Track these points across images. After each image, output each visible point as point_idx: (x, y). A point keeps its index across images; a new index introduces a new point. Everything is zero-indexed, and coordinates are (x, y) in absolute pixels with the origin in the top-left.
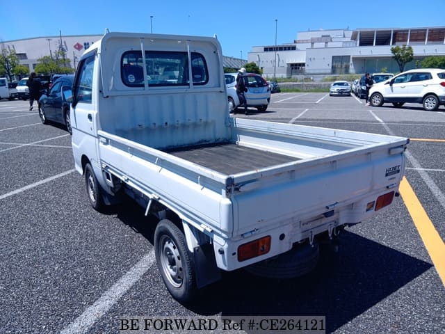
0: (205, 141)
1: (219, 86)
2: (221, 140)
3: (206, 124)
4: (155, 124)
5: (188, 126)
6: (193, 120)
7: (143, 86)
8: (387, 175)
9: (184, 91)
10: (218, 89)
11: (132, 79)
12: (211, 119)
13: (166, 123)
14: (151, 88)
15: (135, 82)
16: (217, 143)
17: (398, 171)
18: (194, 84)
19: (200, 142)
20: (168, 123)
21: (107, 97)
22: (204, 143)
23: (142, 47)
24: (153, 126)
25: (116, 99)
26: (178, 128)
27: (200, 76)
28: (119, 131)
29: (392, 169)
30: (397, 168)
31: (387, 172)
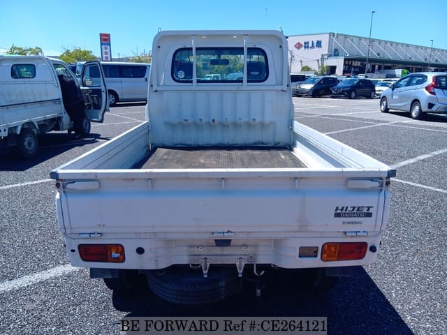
0: (263, 143)
1: (282, 85)
2: (280, 145)
3: (263, 125)
4: (201, 120)
5: (241, 126)
6: (244, 119)
7: (191, 82)
8: (337, 215)
9: (235, 88)
10: (280, 88)
11: (181, 75)
12: (268, 119)
13: (213, 120)
14: (199, 84)
15: (184, 78)
16: (277, 147)
17: (369, 215)
18: (248, 82)
19: (255, 143)
20: (216, 121)
21: (156, 91)
22: (261, 145)
23: (193, 44)
24: (199, 122)
25: (165, 93)
26: (228, 126)
27: (258, 73)
28: (167, 123)
29: (350, 209)
30: (365, 210)
31: (339, 211)
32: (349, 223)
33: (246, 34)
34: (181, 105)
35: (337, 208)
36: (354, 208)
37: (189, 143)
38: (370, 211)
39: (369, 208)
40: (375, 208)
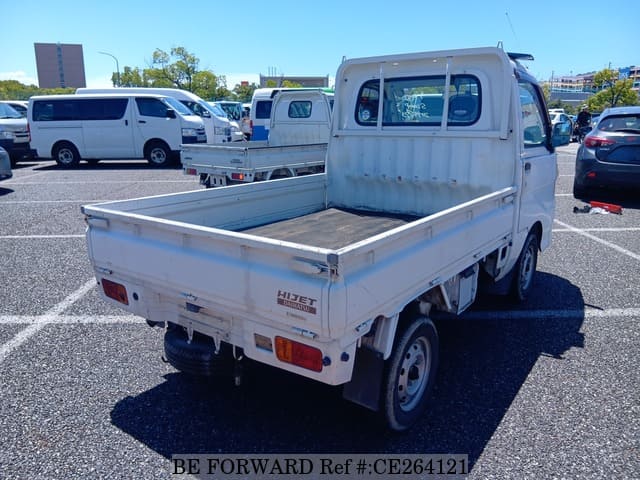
1: (499, 130)
4: (385, 176)
5: (437, 189)
6: (441, 179)
7: (375, 125)
8: (280, 302)
9: (430, 134)
10: (496, 134)
11: (365, 116)
12: (475, 182)
13: (400, 178)
14: (385, 127)
15: (369, 119)
17: (313, 311)
18: (449, 124)
20: (403, 178)
21: (337, 136)
23: (381, 74)
24: (382, 179)
25: (346, 140)
26: (420, 188)
27: (465, 112)
28: (348, 177)
29: (292, 297)
30: (308, 303)
31: (281, 297)
32: (293, 315)
33: (449, 56)
34: (362, 155)
35: (280, 292)
36: (296, 297)
37: (372, 206)
38: (314, 306)
39: (312, 301)
40: (319, 302)
